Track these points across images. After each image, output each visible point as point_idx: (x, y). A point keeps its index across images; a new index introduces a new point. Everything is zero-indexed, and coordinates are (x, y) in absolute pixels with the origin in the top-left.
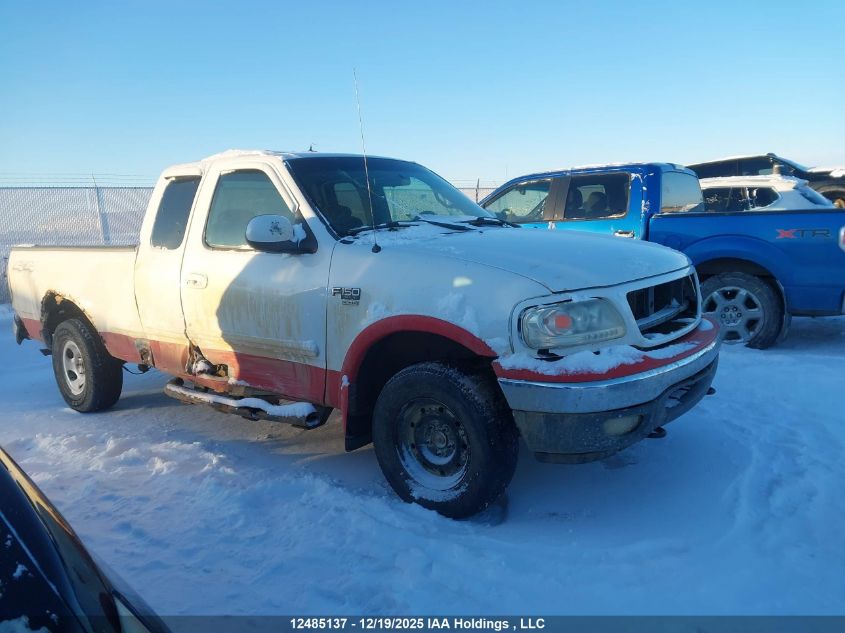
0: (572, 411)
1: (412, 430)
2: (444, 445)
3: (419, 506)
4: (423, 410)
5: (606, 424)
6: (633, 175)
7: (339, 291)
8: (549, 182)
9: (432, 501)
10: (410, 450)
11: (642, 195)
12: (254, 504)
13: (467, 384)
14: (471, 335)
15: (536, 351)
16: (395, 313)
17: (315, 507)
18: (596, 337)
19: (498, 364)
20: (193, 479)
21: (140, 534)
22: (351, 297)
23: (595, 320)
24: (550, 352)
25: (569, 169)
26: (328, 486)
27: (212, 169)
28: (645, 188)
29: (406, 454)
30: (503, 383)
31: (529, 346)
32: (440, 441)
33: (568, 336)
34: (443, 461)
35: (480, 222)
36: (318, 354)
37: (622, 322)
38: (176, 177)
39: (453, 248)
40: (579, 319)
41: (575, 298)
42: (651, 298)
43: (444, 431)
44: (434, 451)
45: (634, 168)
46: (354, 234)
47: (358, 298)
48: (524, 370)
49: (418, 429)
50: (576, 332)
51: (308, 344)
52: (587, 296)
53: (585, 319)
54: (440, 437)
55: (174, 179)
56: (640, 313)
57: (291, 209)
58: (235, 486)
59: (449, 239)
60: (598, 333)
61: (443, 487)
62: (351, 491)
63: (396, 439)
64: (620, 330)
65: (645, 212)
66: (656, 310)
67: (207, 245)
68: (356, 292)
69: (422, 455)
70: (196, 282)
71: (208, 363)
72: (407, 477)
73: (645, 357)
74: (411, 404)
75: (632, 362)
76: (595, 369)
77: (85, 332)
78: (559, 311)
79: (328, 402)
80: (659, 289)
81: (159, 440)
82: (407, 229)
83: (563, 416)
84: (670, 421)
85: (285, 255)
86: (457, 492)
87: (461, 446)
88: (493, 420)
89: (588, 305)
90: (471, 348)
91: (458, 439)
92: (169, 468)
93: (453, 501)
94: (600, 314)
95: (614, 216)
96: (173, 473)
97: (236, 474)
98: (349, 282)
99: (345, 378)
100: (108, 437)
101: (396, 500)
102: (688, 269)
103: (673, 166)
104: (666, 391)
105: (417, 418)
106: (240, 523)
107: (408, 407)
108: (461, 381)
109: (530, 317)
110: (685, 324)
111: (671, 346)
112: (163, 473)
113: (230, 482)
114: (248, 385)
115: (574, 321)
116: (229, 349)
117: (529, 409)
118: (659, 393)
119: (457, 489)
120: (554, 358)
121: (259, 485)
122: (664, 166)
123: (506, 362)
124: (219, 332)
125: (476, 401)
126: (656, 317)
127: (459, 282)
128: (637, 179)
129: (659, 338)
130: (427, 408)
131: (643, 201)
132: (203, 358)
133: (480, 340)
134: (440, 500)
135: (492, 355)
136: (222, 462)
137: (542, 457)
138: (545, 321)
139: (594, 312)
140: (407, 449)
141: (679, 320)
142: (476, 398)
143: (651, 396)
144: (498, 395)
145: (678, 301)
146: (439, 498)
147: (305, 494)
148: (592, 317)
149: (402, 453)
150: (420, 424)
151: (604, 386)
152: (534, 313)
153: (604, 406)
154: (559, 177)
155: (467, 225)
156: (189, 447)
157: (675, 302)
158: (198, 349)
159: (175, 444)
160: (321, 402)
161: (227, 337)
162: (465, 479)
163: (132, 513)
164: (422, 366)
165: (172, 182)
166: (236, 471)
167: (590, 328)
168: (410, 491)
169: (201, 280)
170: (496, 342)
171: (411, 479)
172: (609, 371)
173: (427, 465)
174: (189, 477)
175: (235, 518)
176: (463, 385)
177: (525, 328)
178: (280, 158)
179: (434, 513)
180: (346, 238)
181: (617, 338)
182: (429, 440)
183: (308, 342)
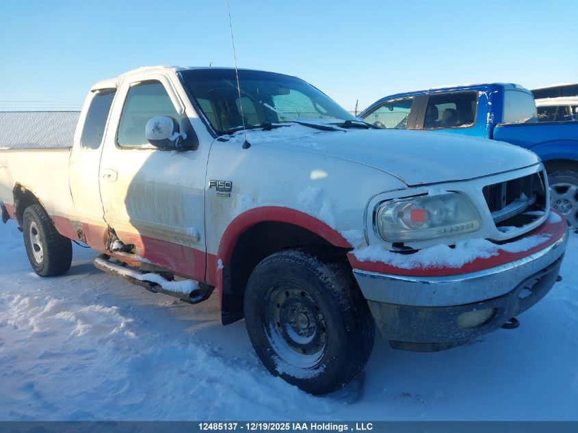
0: (425, 304)
1: (278, 310)
2: (305, 326)
3: (283, 380)
4: (287, 294)
5: (460, 317)
6: (481, 93)
7: (213, 184)
8: (411, 100)
9: (294, 377)
10: (276, 327)
11: (488, 109)
12: (143, 369)
13: (326, 273)
14: (327, 227)
15: (391, 244)
16: (260, 205)
17: (192, 376)
18: (452, 230)
19: (353, 255)
20: (100, 342)
21: (38, 396)
22: (224, 190)
23: (450, 214)
24: (405, 245)
25: (428, 89)
26: (206, 355)
27: (124, 82)
28: (490, 103)
29: (272, 331)
30: (358, 274)
31: (384, 238)
32: (302, 322)
33: (424, 230)
34: (306, 341)
35: (348, 125)
36: (199, 239)
37: (478, 216)
38: (100, 90)
39: (315, 144)
40: (435, 213)
41: (432, 191)
42: (504, 193)
43: (305, 313)
44: (297, 330)
45: (482, 87)
46: (230, 133)
47: (230, 190)
48: (378, 262)
49: (283, 310)
50: (432, 225)
51: (191, 231)
52: (443, 190)
53: (441, 213)
54: (302, 318)
55: (98, 92)
56: (494, 205)
57: (178, 111)
58: (130, 350)
59: (316, 137)
60: (454, 226)
61: (305, 364)
62: (225, 362)
63: (263, 319)
64: (476, 224)
65: (490, 123)
66: (508, 203)
67: (118, 145)
68: (228, 185)
69: (287, 334)
70: (110, 176)
71: (121, 243)
72: (273, 352)
73: (500, 251)
74: (276, 288)
75: (488, 256)
76: (451, 264)
77: (41, 215)
78: (415, 204)
79: (208, 282)
80: (511, 184)
81: (87, 304)
82: (279, 129)
83: (418, 309)
84: (524, 311)
85: (173, 152)
86: (316, 372)
87: (321, 329)
88: (349, 307)
89: (443, 198)
90: (328, 239)
91: (318, 323)
92: (85, 330)
93: (313, 379)
94: (456, 207)
95: (464, 126)
96: (85, 334)
97: (136, 337)
98: (224, 176)
99: (220, 262)
100: (49, 299)
101: (264, 372)
102: (538, 166)
103: (514, 85)
104: (521, 283)
105: (282, 300)
106: (125, 388)
107: (273, 291)
108: (320, 269)
109: (385, 210)
110: (536, 217)
111: (525, 239)
112: (80, 334)
113: (126, 347)
114: (150, 262)
115: (430, 215)
116: (136, 232)
117: (384, 301)
118: (513, 286)
119: (316, 369)
120: (409, 251)
121: (150, 351)
122: (507, 85)
123: (361, 254)
124: (127, 218)
125: (333, 290)
126: (509, 210)
127: (316, 175)
128: (483, 95)
129: (513, 231)
130: (290, 291)
131: (489, 114)
132: (117, 239)
133: (336, 232)
134: (301, 377)
135: (348, 247)
136: (128, 326)
137: (396, 345)
138: (400, 215)
139: (450, 206)
140: (274, 325)
141: (529, 213)
142: (333, 286)
143: (506, 290)
144: (354, 285)
145: (527, 195)
146: (301, 375)
147: (187, 361)
148: (447, 211)
149: (269, 330)
150: (285, 306)
151: (458, 280)
152: (390, 206)
153: (460, 299)
154: (420, 96)
155: (335, 127)
156: (107, 310)
157: (523, 196)
158: (113, 231)
159: (98, 308)
160: (203, 281)
161: (133, 222)
162: (323, 360)
163: (42, 373)
164: (285, 253)
165: (98, 94)
166: (136, 335)
167: (446, 222)
168: (275, 366)
169: (113, 174)
170: (351, 235)
171: (276, 354)
172: (465, 265)
173: (291, 343)
174: (97, 339)
175: (122, 382)
176: (321, 274)
177: (380, 221)
178: (174, 70)
179: (295, 388)
180: (223, 137)
181: (474, 232)
182: (292, 320)
183: (191, 228)
